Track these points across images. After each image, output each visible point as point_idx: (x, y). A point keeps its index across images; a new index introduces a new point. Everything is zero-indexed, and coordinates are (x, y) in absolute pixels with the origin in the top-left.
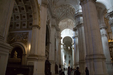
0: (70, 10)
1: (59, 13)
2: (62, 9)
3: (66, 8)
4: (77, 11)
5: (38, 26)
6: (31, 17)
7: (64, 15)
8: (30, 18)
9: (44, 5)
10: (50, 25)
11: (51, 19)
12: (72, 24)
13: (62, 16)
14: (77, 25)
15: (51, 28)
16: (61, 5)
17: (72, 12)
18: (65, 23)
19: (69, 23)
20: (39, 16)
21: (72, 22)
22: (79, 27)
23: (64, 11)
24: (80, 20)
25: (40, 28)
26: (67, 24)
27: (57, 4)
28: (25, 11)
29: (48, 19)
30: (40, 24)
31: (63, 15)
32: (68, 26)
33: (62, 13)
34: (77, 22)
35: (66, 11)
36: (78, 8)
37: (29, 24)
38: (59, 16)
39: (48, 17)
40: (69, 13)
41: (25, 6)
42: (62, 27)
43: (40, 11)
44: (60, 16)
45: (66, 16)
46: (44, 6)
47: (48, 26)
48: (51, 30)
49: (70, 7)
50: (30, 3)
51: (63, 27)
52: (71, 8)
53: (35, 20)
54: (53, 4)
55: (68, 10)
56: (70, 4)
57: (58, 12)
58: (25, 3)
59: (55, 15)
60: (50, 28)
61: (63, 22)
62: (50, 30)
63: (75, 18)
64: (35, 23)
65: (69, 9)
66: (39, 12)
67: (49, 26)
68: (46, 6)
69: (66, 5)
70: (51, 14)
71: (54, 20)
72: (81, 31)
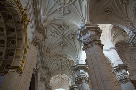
0: (66, 63)
1: (52, 65)
2: (57, 60)
3: (62, 60)
4: (76, 63)
5: (20, 69)
6: (11, 55)
7: (59, 68)
8: (9, 57)
9: (35, 43)
10: (39, 76)
11: (41, 69)
12: (67, 82)
13: (55, 69)
14: (76, 80)
15: (39, 82)
16: (56, 55)
17: (69, 66)
18: (59, 79)
19: (63, 81)
20: (25, 55)
21: (67, 80)
22: (79, 84)
23: (59, 64)
24: (81, 74)
25: (22, 73)
26: (61, 82)
27: (51, 53)
28: (5, 46)
29: (36, 66)
30: (23, 67)
31: (57, 68)
32: (61, 84)
33: (56, 66)
34: (76, 77)
35: (62, 63)
36: (78, 59)
37: (6, 65)
38: (52, 68)
39: (37, 64)
40: (66, 66)
41: (7, 38)
42: (53, 84)
43: (28, 50)
44: (53, 70)
45: (61, 70)
46: (35, 45)
47: (35, 77)
48: (39, 85)
49: (67, 58)
50: (15, 35)
51: (55, 86)
52: (68, 60)
53: (16, 59)
54: (46, 51)
55: (64, 63)
56: (67, 54)
57: (51, 63)
58: (7, 34)
59: (46, 64)
60: (37, 81)
61: (55, 78)
62: (37, 85)
63: (74, 71)
64: (16, 63)
65: (66, 61)
66: (25, 50)
67: (37, 78)
68: (38, 46)
69: (62, 56)
70: (42, 62)
71: (45, 72)
72: (82, 88)
